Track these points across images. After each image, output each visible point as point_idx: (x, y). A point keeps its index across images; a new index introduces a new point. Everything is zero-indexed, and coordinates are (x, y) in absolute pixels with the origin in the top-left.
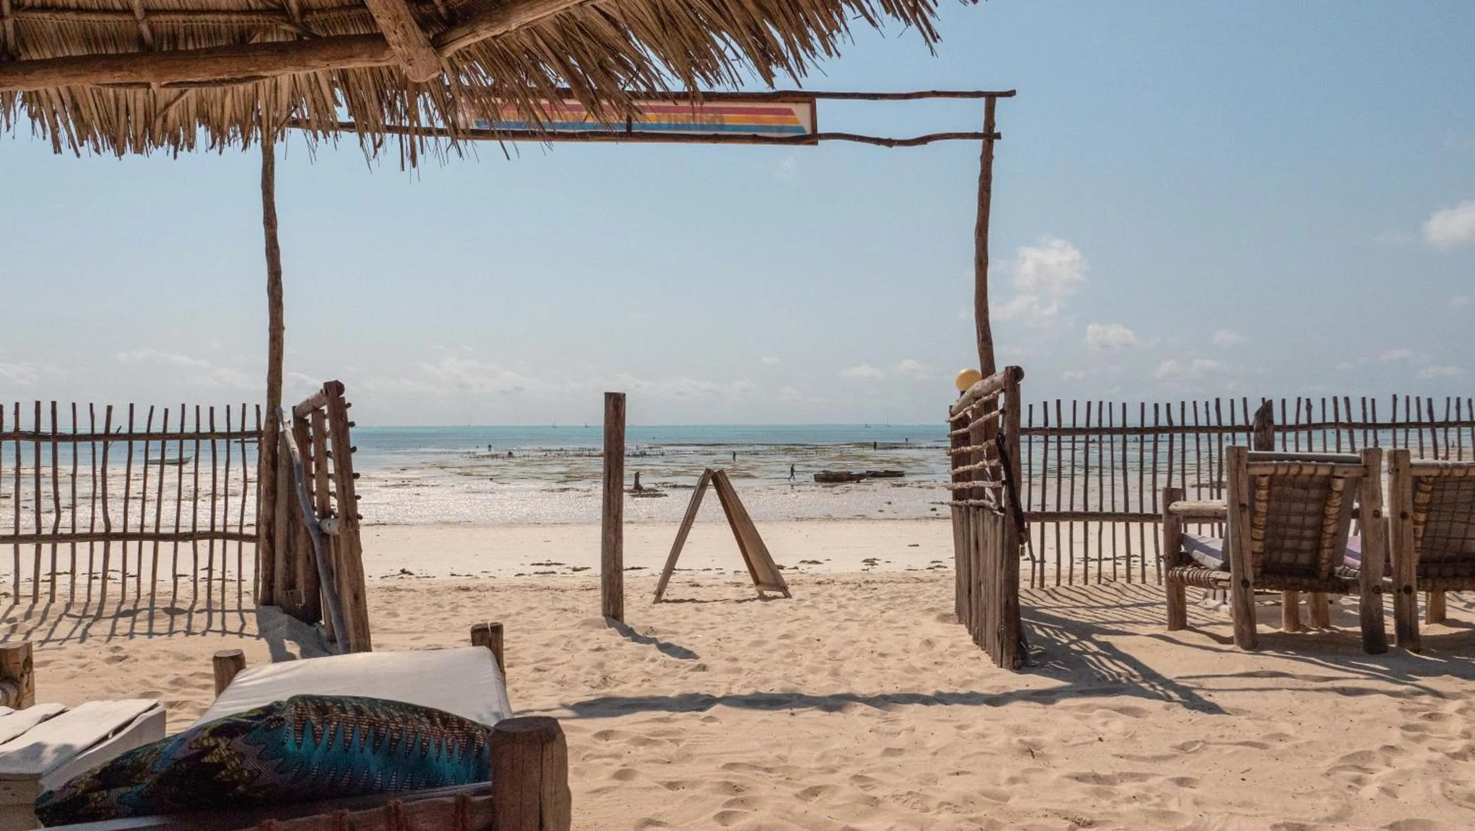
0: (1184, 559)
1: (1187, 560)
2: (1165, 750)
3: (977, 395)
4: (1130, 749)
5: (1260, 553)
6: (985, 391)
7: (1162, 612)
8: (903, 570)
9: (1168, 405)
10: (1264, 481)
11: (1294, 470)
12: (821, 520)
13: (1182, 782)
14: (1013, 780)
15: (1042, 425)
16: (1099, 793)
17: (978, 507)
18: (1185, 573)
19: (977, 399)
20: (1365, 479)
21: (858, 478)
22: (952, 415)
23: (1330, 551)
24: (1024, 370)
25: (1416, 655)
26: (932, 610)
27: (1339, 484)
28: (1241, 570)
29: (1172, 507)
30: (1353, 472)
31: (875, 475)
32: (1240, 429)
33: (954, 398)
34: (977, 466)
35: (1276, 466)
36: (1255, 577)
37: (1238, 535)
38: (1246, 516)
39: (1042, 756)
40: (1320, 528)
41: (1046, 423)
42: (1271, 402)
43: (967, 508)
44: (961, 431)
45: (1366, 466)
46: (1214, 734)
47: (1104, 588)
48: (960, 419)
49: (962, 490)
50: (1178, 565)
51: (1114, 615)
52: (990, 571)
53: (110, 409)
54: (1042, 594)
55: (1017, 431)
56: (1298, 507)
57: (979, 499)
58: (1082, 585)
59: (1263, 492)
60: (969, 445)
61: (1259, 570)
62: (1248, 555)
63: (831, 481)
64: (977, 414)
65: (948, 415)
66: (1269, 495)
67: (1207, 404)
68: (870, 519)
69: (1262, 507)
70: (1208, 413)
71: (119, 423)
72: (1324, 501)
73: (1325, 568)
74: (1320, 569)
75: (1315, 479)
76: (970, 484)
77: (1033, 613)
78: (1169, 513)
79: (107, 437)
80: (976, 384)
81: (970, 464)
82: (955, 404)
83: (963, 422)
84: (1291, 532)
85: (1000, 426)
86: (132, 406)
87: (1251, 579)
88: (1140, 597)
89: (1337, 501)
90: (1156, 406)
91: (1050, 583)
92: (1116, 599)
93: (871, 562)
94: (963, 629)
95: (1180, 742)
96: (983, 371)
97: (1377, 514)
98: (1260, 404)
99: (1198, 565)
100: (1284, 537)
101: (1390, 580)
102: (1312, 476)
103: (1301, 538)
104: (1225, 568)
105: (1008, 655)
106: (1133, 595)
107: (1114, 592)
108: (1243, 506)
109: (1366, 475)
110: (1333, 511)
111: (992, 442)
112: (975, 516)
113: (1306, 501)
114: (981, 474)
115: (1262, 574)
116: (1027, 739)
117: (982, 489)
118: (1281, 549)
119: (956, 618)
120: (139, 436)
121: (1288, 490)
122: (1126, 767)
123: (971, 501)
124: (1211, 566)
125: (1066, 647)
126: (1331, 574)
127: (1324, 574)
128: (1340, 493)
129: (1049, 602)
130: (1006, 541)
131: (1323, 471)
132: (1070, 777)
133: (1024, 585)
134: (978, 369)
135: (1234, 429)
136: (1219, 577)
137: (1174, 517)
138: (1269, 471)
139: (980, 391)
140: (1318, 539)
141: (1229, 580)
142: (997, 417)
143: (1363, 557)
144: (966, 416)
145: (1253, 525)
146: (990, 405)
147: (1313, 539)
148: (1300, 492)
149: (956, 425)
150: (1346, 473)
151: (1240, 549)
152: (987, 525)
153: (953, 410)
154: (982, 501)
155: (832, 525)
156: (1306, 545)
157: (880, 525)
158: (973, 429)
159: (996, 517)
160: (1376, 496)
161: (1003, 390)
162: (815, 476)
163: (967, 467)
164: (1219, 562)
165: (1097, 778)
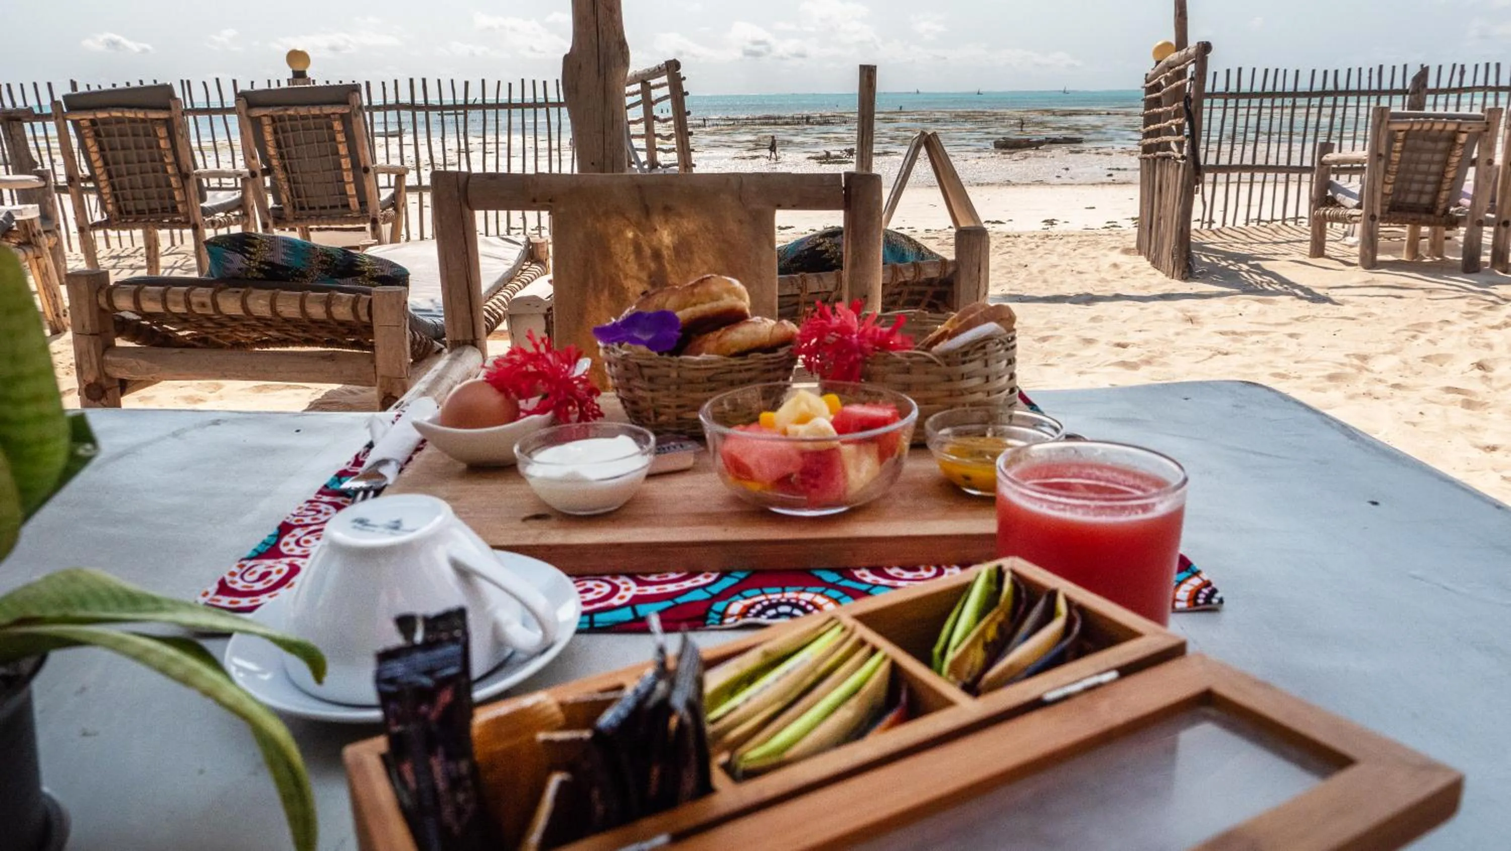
0: (1329, 201)
1: (1333, 202)
2: (1285, 320)
3: (1171, 65)
4: (1260, 319)
5: (1388, 195)
6: (1178, 62)
7: (1307, 247)
8: (1080, 229)
9: (1336, 72)
10: (1401, 135)
11: (1427, 126)
12: (1001, 185)
13: (1291, 336)
14: (1178, 334)
15: (1224, 90)
16: (1234, 340)
17: (1164, 158)
18: (1328, 212)
19: (1171, 68)
20: (1485, 134)
21: (1037, 145)
22: (1147, 82)
23: (1448, 192)
24: (1213, 45)
25: (1502, 274)
26: (1115, 248)
27: (1463, 138)
28: (1371, 207)
29: (1325, 158)
30: (1476, 127)
31: (1055, 141)
32: (1398, 92)
33: (1149, 66)
34: (1166, 124)
35: (1412, 123)
36: (1382, 213)
37: (1373, 180)
38: (1382, 164)
39: (1198, 323)
40: (1442, 174)
41: (1227, 88)
42: (1427, 68)
43: (1155, 159)
44: (1154, 95)
45: (1487, 123)
46: (1322, 313)
47: (1261, 229)
48: (1154, 86)
49: (1150, 145)
50: (1323, 206)
51: (1269, 249)
52: (1170, 208)
53: (467, 83)
54: (1209, 233)
55: (1202, 94)
56: (1426, 157)
57: (1165, 151)
58: (1244, 226)
59: (1399, 144)
60: (1161, 107)
61: (1386, 208)
62: (1378, 195)
63: (1011, 148)
64: (1169, 81)
65: (1144, 81)
66: (1403, 147)
67: (1371, 70)
68: (1048, 184)
69: (1396, 157)
70: (1370, 78)
71: (475, 96)
72: (1449, 152)
73: (1442, 206)
74: (1437, 208)
75: (1444, 134)
76: (1159, 139)
77: (1201, 247)
78: (1322, 163)
79: (467, 107)
80: (1171, 55)
81: (1159, 122)
82: (1151, 72)
83: (1157, 87)
84: (1418, 177)
85: (1187, 91)
86: (483, 81)
87: (1378, 213)
88: (1290, 236)
89: (1459, 152)
90: (1326, 72)
91: (1217, 225)
92: (1270, 237)
93: (1051, 222)
94: (1142, 258)
95: (1296, 316)
96: (1177, 43)
97: (1490, 162)
98: (1419, 69)
99: (1340, 206)
100: (1411, 181)
101: (1493, 216)
102: (1441, 131)
103: (1425, 182)
104: (1359, 207)
105: (1179, 268)
106: (1285, 234)
107: (1269, 231)
108: (1380, 155)
109: (1486, 130)
110: (1455, 160)
111: (1181, 104)
112: (1161, 165)
113: (1434, 151)
114: (1168, 131)
115: (1389, 211)
116: (1189, 314)
117: (1169, 143)
118: (1408, 191)
119: (1137, 251)
120: (491, 106)
121: (1419, 143)
122: (1255, 328)
123: (1159, 153)
124: (1349, 206)
125: (1225, 268)
126: (1446, 210)
127: (1439, 212)
128: (1463, 145)
129: (1214, 238)
130: (1185, 183)
131: (1451, 127)
132: (1215, 332)
133: (1195, 225)
134: (1173, 40)
135: (1392, 92)
136: (1353, 213)
137: (1325, 167)
138: (1406, 127)
139: (1173, 62)
140: (1440, 183)
141: (1360, 216)
142: (1185, 84)
143: (1473, 199)
144: (1160, 83)
145: (1387, 172)
146: (1181, 74)
147: (1435, 182)
148: (1429, 145)
149: (1149, 90)
150: (1470, 128)
151: (1372, 191)
152: (1171, 171)
153: (1149, 77)
154: (1168, 152)
155: (1011, 189)
156: (1429, 188)
157: (1057, 190)
158: (1164, 94)
159: (1179, 165)
160: (1491, 148)
161: (1193, 62)
162: (995, 143)
163: (1158, 126)
164: (1355, 202)
165: (1234, 333)
